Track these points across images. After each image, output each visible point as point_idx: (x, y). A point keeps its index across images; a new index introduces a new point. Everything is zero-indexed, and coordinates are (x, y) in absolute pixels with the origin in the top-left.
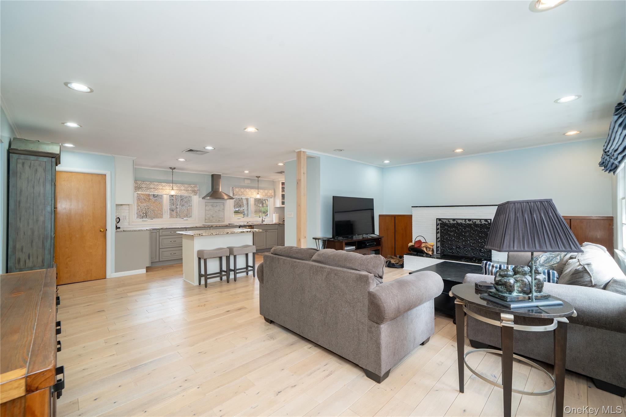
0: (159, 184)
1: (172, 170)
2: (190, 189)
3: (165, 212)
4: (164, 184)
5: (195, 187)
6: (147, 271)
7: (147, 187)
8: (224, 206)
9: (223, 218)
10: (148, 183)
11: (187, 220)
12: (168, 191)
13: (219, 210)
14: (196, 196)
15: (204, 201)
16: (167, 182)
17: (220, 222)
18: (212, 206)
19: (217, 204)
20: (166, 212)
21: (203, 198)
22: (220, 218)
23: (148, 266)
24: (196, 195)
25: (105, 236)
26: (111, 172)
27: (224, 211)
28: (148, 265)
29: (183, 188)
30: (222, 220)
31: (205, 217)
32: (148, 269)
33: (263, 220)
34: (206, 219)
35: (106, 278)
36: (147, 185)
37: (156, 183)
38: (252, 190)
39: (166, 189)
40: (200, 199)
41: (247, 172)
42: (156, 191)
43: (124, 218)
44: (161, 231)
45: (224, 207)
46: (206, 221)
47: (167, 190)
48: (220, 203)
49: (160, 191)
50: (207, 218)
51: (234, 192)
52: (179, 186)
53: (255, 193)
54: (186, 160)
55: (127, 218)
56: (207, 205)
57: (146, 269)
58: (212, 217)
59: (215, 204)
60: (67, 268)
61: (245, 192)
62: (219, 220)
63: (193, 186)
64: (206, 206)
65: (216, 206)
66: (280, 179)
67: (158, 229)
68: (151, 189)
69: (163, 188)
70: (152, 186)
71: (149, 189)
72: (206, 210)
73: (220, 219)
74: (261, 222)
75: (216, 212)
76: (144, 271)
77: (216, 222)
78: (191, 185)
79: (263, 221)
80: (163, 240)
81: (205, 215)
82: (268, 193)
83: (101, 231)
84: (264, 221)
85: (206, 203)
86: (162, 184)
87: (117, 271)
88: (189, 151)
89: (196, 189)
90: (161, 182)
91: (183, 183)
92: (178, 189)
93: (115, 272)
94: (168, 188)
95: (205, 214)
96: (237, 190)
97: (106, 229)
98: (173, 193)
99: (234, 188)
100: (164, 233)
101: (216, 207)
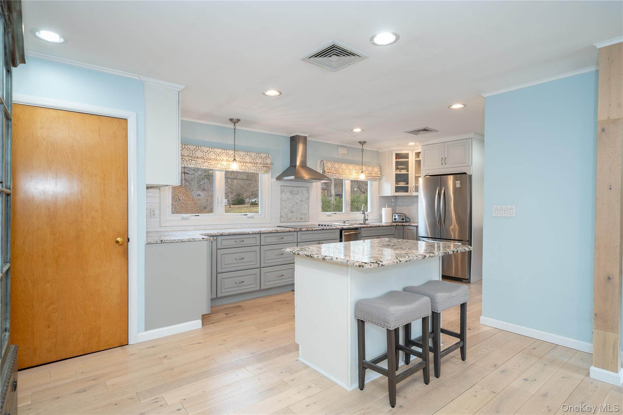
0: (211, 150)
1: (235, 123)
2: (259, 161)
3: (218, 203)
4: (218, 151)
5: (267, 157)
6: (203, 324)
7: (191, 155)
8: (308, 192)
9: (307, 214)
10: (192, 148)
11: (252, 217)
12: (225, 163)
13: (301, 201)
14: (267, 175)
15: (280, 183)
16: (225, 148)
17: (303, 220)
18: (292, 193)
19: (299, 189)
20: (220, 203)
21: (278, 178)
22: (303, 214)
23: (206, 313)
24: (267, 172)
25: (126, 254)
26: (137, 114)
27: (309, 201)
28: (205, 310)
29: (248, 159)
30: (305, 218)
31: (281, 213)
32: (205, 318)
33: (366, 218)
34: (281, 217)
35: (128, 344)
36: (191, 152)
37: (206, 149)
38: (351, 167)
39: (222, 159)
40: (272, 179)
41: (357, 130)
42: (206, 164)
43: (152, 213)
44: (219, 238)
45: (309, 196)
46: (283, 219)
47: (223, 163)
48: (303, 188)
49: (213, 162)
50: (283, 214)
51: (326, 168)
52: (242, 155)
53: (354, 171)
54: (281, 93)
55: (157, 212)
56: (284, 192)
57: (202, 320)
58: (291, 213)
59: (295, 189)
60: (49, 327)
61: (340, 170)
62: (301, 219)
63: (263, 155)
64: (282, 192)
65: (296, 192)
66: (393, 149)
67: (216, 236)
68: (197, 160)
69: (218, 157)
70: (199, 154)
71: (195, 159)
72: (282, 200)
73: (303, 216)
74: (362, 222)
75: (296, 203)
76: (198, 323)
77: (297, 221)
78: (261, 155)
79: (365, 220)
80: (223, 256)
81: (281, 209)
82: (373, 173)
83: (117, 242)
84: (367, 220)
85: (283, 187)
86: (215, 150)
87: (148, 327)
88: (317, 55)
89: (269, 161)
90: (213, 146)
91: (248, 151)
92: (241, 160)
93: (146, 330)
94: (225, 159)
95: (281, 207)
96: (329, 165)
97: (128, 239)
98: (235, 167)
99: (325, 162)
100: (226, 243)
101: (296, 194)
